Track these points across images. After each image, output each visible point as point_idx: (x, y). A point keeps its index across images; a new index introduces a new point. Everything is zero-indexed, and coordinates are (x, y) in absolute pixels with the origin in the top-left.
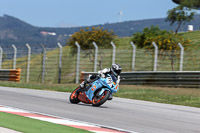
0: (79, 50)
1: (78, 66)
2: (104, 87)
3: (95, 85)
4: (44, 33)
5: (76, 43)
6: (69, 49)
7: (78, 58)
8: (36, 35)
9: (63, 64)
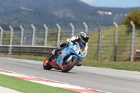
0: (134, 29)
1: (133, 45)
2: (72, 54)
3: (64, 53)
4: (101, 12)
5: (132, 23)
6: (125, 28)
7: (133, 37)
8: (93, 14)
9: (119, 43)
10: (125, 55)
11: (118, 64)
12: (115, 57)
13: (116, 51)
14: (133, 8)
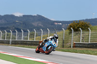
0: (73, 32)
1: (72, 40)
4: (56, 23)
5: (72, 28)
6: (68, 31)
8: (52, 24)
9: (65, 38)
10: (68, 45)
11: (65, 49)
12: (63, 46)
13: (63, 42)
14: (73, 21)
